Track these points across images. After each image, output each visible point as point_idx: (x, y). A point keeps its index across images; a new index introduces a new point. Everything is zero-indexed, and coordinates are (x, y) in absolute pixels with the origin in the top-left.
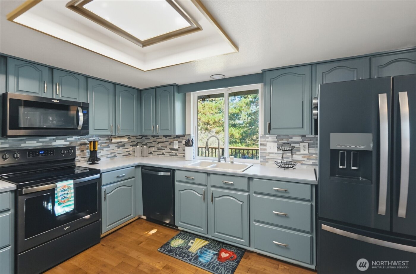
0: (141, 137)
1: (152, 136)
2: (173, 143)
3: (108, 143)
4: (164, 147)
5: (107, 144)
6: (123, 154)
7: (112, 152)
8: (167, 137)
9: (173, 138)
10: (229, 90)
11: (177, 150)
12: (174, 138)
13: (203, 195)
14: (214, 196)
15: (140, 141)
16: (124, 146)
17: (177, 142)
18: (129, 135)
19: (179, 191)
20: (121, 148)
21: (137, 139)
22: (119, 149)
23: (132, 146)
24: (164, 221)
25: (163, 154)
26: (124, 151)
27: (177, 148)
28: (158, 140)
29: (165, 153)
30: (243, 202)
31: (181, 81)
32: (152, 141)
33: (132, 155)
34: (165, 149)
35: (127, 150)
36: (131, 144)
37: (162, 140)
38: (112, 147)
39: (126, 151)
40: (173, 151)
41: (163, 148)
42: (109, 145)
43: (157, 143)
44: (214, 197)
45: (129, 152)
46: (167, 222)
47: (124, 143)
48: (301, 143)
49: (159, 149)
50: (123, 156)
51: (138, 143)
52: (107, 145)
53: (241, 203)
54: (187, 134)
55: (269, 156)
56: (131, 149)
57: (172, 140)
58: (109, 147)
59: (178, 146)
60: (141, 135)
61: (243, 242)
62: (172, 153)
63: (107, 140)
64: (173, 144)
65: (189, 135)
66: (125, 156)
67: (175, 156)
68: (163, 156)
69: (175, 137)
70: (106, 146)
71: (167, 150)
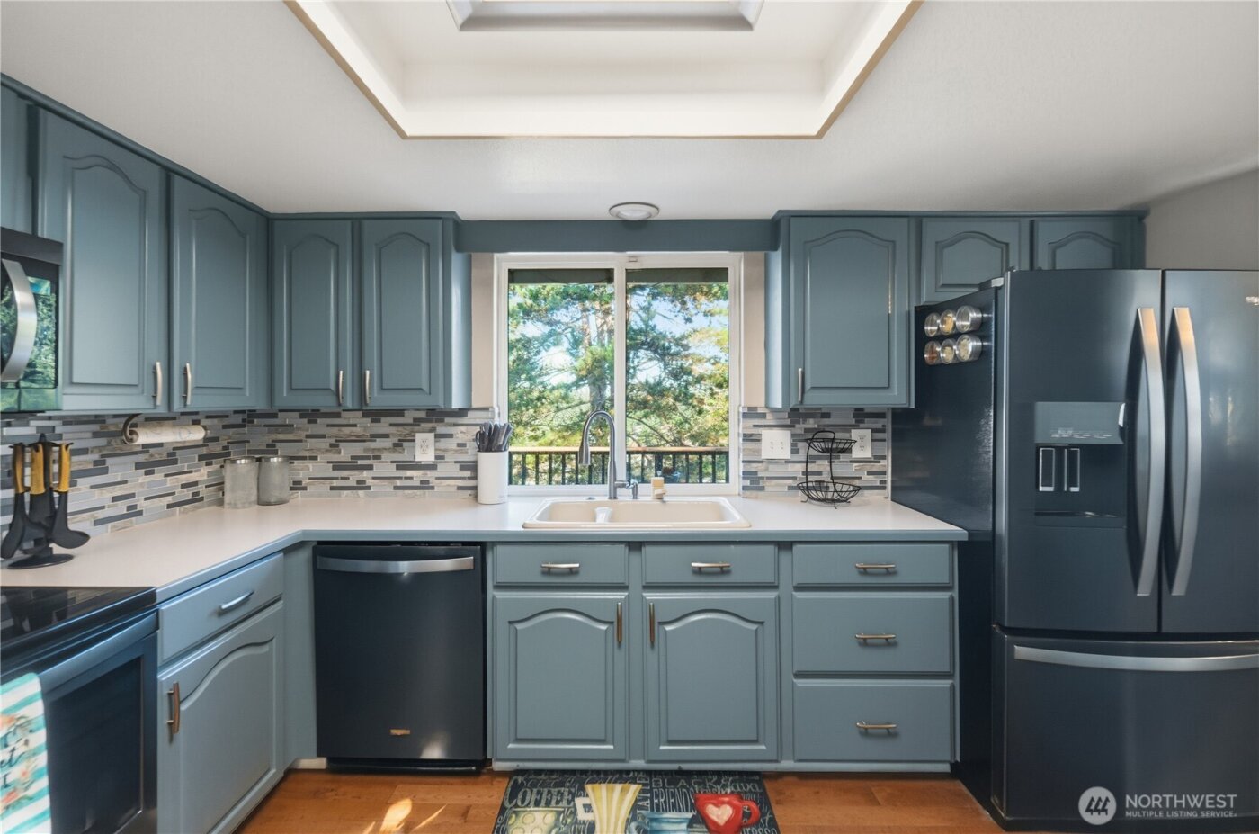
0: (244, 420)
1: (302, 416)
2: (414, 441)
3: (100, 448)
4: (368, 458)
5: (96, 457)
6: (169, 500)
7: (118, 491)
8: (383, 419)
9: (411, 421)
10: (634, 259)
11: (432, 467)
12: (417, 422)
13: (612, 623)
14: (658, 619)
15: (237, 437)
16: (175, 462)
17: (432, 435)
18: (197, 413)
19: (511, 623)
20: (159, 475)
21: (225, 427)
22: (150, 478)
23: (207, 459)
24: (416, 757)
25: (361, 485)
26: (172, 483)
27: (433, 459)
28: (335, 431)
29: (369, 482)
30: (762, 623)
31: (472, 205)
32: (302, 434)
33: (205, 500)
34: (370, 467)
35: (185, 478)
36: (204, 451)
37: (358, 430)
38: (119, 469)
39: (183, 486)
40: (409, 473)
41: (360, 462)
42: (104, 463)
43: (333, 441)
44: (660, 623)
45: (194, 489)
46: (434, 752)
47: (174, 449)
48: (853, 431)
49: (337, 466)
50: (170, 506)
51: (231, 446)
52: (96, 463)
53: (754, 627)
54: (474, 405)
55: (767, 470)
56: (202, 474)
57: (406, 430)
58: (105, 471)
59: (436, 450)
60: (243, 412)
61: (763, 750)
62: (407, 478)
63: (96, 435)
64: (414, 447)
65: (486, 409)
66: (178, 509)
67: (418, 492)
68: (361, 493)
69: (423, 415)
70: (91, 466)
71: (385, 468)
